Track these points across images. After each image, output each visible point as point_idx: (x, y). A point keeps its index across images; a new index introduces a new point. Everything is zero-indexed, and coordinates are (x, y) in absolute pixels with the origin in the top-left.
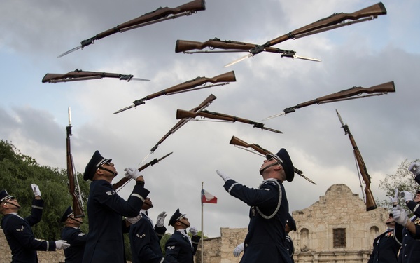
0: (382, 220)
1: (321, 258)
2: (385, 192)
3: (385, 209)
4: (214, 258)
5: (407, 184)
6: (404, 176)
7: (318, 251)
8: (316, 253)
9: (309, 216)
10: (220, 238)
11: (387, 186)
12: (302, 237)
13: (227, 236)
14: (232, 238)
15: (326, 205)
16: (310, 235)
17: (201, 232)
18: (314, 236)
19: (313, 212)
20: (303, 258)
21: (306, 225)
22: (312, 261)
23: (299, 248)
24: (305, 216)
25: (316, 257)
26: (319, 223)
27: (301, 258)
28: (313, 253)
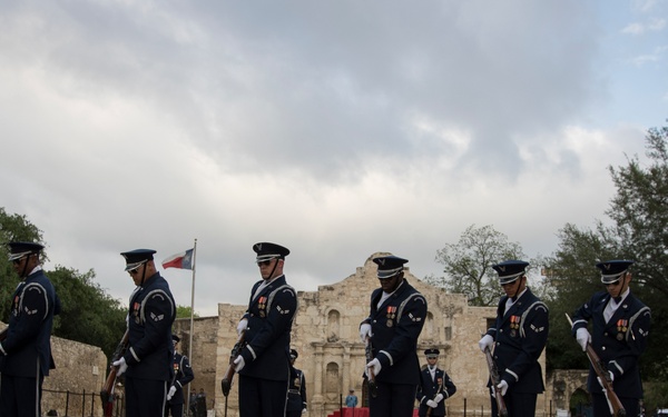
0: (438, 304)
1: (355, 352)
2: (444, 266)
3: (443, 290)
4: (207, 345)
5: (472, 258)
6: (469, 247)
7: (351, 342)
8: (347, 344)
9: (341, 294)
10: (217, 317)
11: (446, 259)
12: (330, 322)
13: (227, 315)
14: (234, 318)
15: (364, 280)
16: (341, 319)
17: (191, 309)
18: (347, 320)
19: (346, 289)
20: (329, 350)
21: (336, 306)
22: (342, 356)
23: (325, 337)
24: (335, 293)
25: (348, 350)
26: (354, 304)
27: (327, 350)
28: (343, 345)
